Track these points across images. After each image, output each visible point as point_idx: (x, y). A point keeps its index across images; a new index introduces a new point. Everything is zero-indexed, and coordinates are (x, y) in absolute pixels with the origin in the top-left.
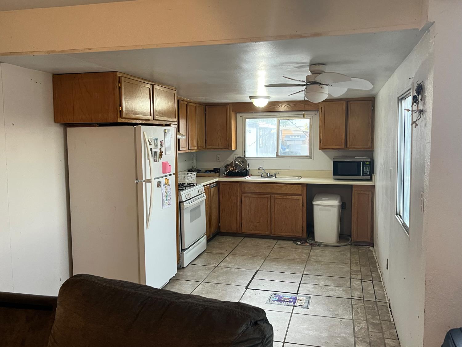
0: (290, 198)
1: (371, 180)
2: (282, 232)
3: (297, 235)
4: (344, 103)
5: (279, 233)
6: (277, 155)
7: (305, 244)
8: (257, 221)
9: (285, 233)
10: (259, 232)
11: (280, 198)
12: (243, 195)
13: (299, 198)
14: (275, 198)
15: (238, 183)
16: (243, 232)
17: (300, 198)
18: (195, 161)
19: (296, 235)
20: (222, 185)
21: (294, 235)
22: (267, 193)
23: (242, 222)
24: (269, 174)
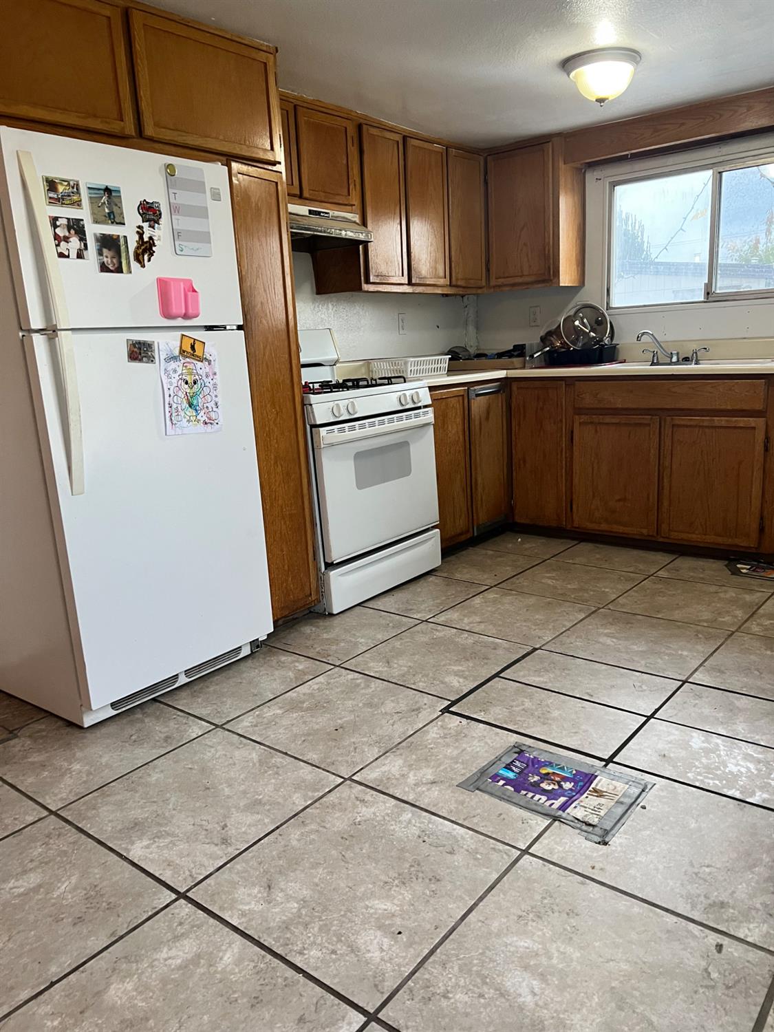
0: (723, 424)
2: (694, 533)
3: (742, 545)
5: (685, 536)
6: (708, 294)
7: (762, 574)
8: (617, 497)
9: (704, 537)
10: (621, 529)
11: (691, 426)
12: (577, 417)
13: (753, 425)
14: (673, 426)
15: (564, 382)
16: (575, 525)
17: (759, 423)
18: (471, 329)
19: (737, 541)
20: (518, 388)
21: (730, 541)
22: (649, 409)
23: (574, 496)
24: (678, 354)
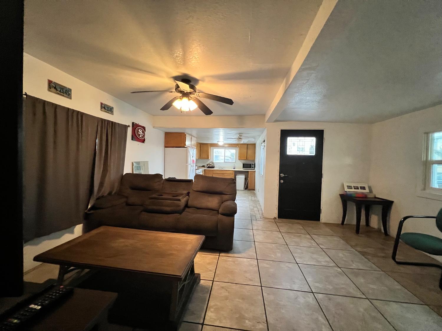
1: (254, 169)
4: (246, 145)
6: (224, 162)
12: (213, 174)
13: (232, 175)
15: (211, 170)
20: (206, 171)
22: (222, 173)
